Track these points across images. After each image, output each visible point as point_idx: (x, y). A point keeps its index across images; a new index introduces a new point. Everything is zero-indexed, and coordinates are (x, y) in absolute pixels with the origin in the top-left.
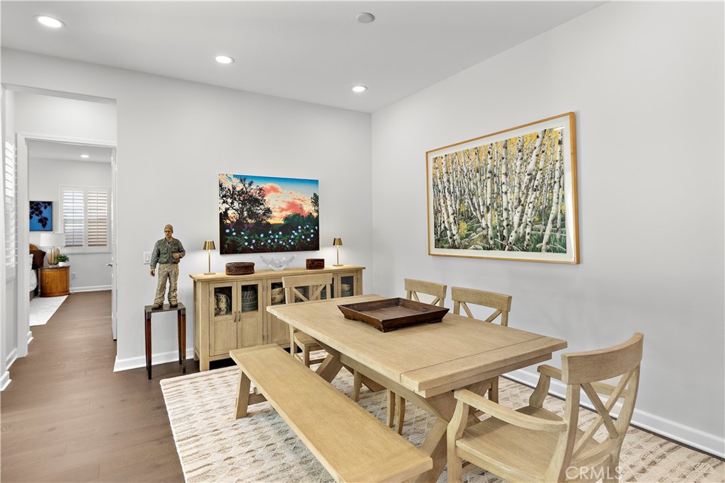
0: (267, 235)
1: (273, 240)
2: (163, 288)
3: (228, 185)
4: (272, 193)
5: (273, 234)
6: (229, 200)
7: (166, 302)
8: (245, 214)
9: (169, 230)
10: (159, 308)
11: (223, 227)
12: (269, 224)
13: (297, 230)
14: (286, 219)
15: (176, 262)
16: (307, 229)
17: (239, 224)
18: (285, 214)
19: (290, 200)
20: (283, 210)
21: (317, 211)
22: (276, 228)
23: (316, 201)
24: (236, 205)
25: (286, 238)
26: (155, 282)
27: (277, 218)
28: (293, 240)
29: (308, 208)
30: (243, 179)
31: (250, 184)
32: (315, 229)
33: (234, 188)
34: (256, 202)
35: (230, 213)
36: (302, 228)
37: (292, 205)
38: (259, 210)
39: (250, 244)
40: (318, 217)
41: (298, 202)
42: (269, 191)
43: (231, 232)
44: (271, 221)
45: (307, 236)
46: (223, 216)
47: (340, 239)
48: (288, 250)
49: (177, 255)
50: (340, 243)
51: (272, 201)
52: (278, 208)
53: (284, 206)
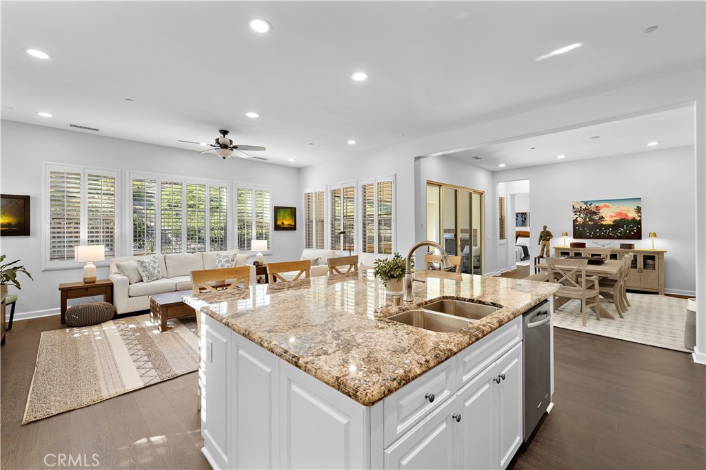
0: (601, 230)
1: (605, 233)
2: (543, 250)
3: (577, 206)
4: (605, 208)
5: (605, 229)
6: (578, 214)
7: (545, 256)
8: (587, 219)
9: (545, 227)
10: (542, 257)
11: (575, 226)
12: (602, 224)
13: (623, 228)
14: (615, 221)
15: (548, 240)
16: (631, 227)
17: (584, 225)
18: (613, 219)
19: (618, 211)
20: (612, 217)
21: (640, 217)
22: (607, 227)
23: (639, 210)
24: (582, 215)
25: (614, 232)
26: (540, 247)
27: (608, 221)
28: (619, 233)
29: (632, 215)
30: (586, 203)
31: (590, 205)
32: (637, 227)
33: (581, 207)
34: (595, 213)
35: (579, 219)
36: (627, 226)
37: (619, 214)
38: (596, 218)
39: (590, 234)
40: (640, 220)
41: (624, 212)
42: (602, 207)
43: (579, 228)
44: (604, 223)
45: (630, 231)
46: (575, 221)
47: (655, 234)
48: (615, 238)
49: (548, 237)
50: (655, 235)
51: (603, 212)
52: (608, 216)
53: (613, 214)
